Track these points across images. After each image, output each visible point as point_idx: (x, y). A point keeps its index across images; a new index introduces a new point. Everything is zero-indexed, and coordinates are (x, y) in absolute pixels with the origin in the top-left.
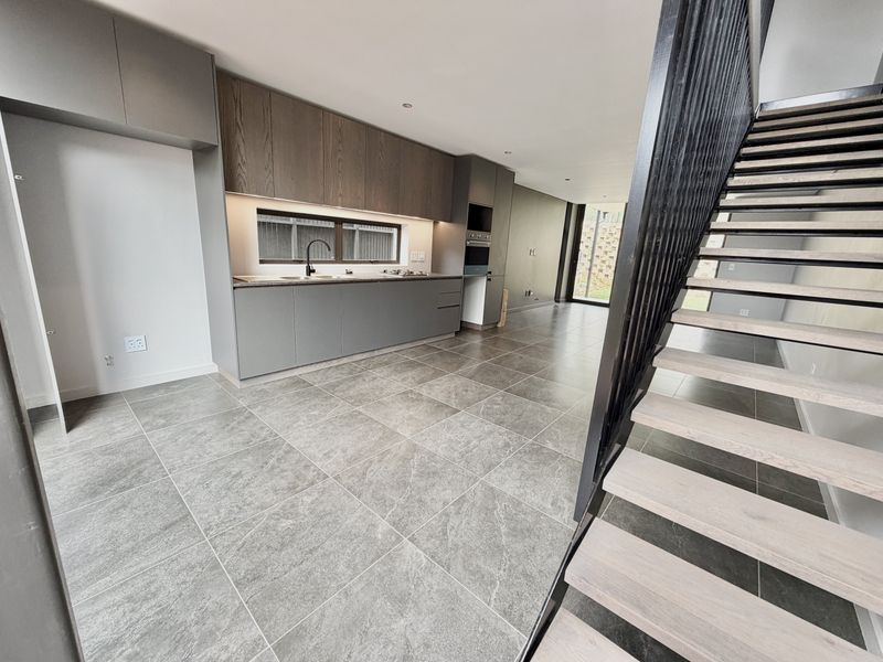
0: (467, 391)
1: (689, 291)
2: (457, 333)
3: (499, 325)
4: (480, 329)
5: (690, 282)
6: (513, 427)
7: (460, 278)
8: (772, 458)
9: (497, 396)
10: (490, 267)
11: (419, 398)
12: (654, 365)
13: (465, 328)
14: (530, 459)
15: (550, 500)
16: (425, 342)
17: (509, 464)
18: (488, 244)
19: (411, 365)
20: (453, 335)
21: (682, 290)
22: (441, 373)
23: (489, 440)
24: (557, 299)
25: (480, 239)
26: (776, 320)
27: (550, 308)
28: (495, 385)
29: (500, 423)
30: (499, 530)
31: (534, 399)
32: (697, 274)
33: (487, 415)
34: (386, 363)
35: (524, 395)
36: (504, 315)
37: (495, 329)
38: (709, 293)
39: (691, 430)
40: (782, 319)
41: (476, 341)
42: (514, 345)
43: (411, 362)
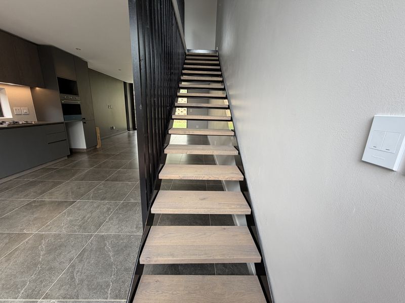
0: (80, 188)
1: (175, 120)
2: (68, 156)
3: (98, 147)
4: (85, 151)
5: (173, 117)
6: (112, 198)
7: (62, 123)
8: (204, 177)
9: (101, 185)
10: (83, 116)
11: (42, 204)
12: (165, 153)
13: (73, 152)
14: (123, 211)
15: (135, 226)
16: (44, 166)
17: (111, 219)
18: (79, 103)
19: (33, 184)
20: (66, 158)
21: (171, 121)
22: (59, 183)
23: (98, 210)
24: (128, 129)
25: (71, 99)
26: (205, 128)
27: (126, 134)
28: (98, 179)
29: (104, 199)
30: (109, 256)
31: (122, 181)
32: (176, 114)
33: (95, 197)
34: (7, 189)
35: (116, 180)
36: (99, 141)
37: (95, 149)
38: (186, 121)
39: (180, 175)
40: (207, 128)
41: (85, 158)
42: (108, 156)
43: (32, 182)
